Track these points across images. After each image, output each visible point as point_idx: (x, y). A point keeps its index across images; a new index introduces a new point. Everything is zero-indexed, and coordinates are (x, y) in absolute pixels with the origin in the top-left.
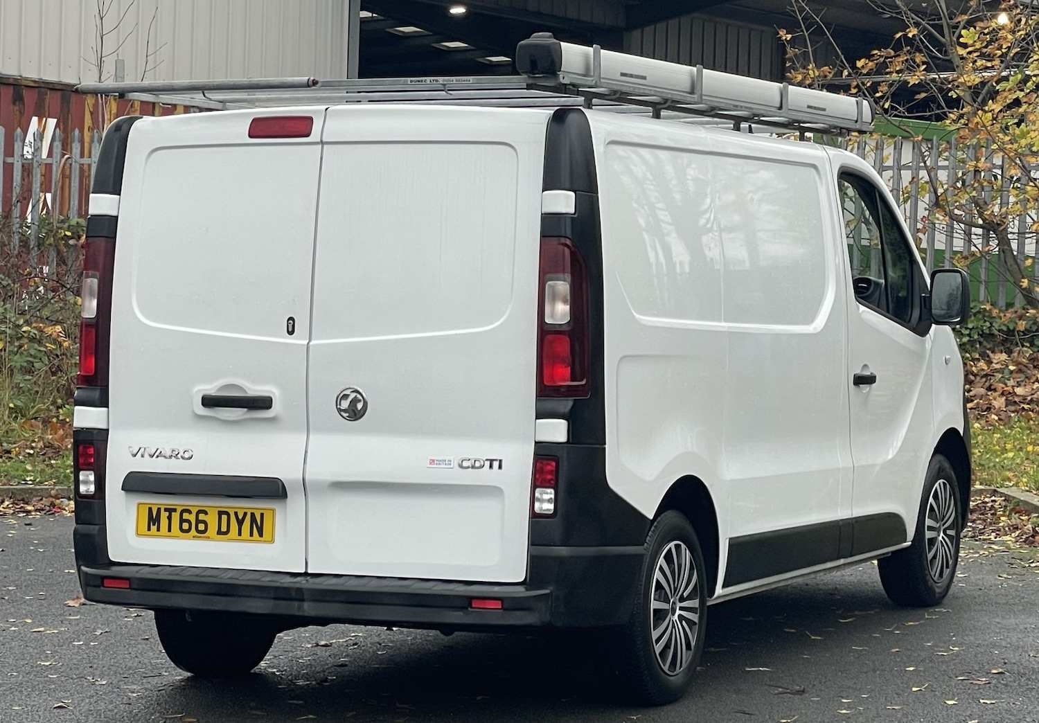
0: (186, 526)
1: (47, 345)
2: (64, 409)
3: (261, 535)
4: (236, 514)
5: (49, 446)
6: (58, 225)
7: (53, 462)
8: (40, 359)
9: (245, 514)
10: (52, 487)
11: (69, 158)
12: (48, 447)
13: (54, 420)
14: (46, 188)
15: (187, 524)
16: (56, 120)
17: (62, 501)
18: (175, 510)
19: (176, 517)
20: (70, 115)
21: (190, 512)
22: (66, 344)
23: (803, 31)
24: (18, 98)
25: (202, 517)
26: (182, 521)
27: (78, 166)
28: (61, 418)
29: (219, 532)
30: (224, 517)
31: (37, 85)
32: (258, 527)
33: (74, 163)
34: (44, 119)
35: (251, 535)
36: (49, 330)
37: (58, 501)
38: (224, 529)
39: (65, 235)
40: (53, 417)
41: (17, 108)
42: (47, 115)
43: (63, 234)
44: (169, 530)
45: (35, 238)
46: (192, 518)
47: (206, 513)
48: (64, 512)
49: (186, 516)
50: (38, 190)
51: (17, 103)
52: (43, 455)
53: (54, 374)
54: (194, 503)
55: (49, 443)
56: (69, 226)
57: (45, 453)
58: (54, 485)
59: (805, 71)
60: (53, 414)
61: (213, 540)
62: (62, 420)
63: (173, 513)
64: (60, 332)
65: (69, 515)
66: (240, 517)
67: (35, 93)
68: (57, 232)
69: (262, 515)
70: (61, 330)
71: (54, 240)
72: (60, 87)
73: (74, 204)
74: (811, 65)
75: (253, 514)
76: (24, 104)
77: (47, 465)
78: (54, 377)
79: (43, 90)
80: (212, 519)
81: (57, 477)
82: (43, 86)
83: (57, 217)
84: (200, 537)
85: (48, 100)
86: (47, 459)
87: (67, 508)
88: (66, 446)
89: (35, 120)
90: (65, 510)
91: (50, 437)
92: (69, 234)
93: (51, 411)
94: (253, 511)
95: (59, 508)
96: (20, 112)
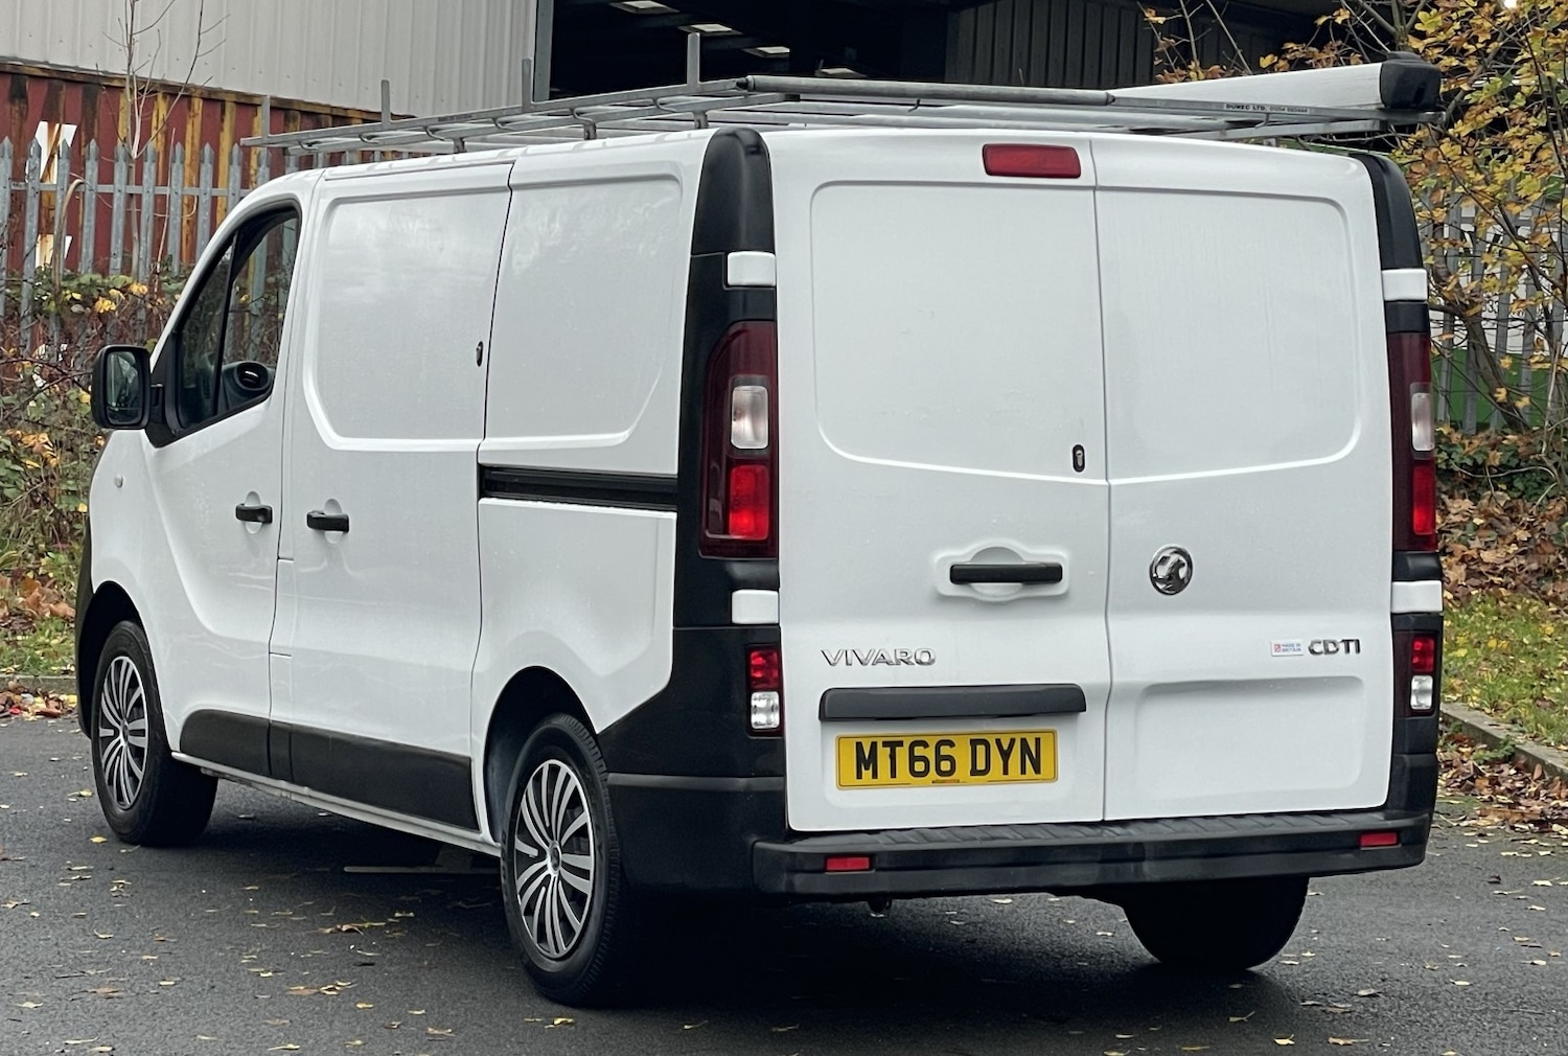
0: (919, 766)
1: (28, 462)
2: (47, 558)
3: (1037, 770)
4: (998, 742)
5: (16, 613)
6: (62, 283)
7: (19, 638)
8: (15, 484)
9: (1013, 741)
10: (11, 675)
11: (81, 183)
12: (15, 615)
13: (30, 575)
14: (45, 228)
15: (922, 763)
16: (74, 127)
17: (24, 698)
18: (900, 744)
19: (902, 754)
20: (96, 121)
21: (925, 745)
22: (53, 462)
23: (1182, 12)
24: (18, 94)
25: (945, 750)
26: (913, 759)
27: (94, 197)
28: (41, 571)
29: (974, 772)
30: (981, 749)
31: (47, 75)
32: (1033, 760)
33: (88, 192)
34: (57, 125)
35: (1023, 771)
36: (30, 440)
37: (17, 698)
38: (981, 766)
39: (72, 298)
40: (29, 570)
41: (17, 108)
42: (61, 120)
43: (69, 297)
44: (893, 775)
45: (29, 302)
46: (930, 753)
47: (951, 744)
48: (25, 714)
49: (919, 751)
50: (34, 230)
51: (17, 102)
52: (5, 626)
53: (37, 505)
54: (932, 731)
55: (18, 609)
56: (79, 285)
57: (10, 624)
58: (15, 673)
59: (1184, 72)
60: (30, 566)
61: (965, 783)
62: (42, 575)
63: (897, 749)
64: (46, 443)
65: (32, 718)
66: (1005, 747)
67: (44, 87)
68: (60, 293)
69: (1038, 741)
70: (47, 439)
71: (56, 306)
72: (81, 79)
73: (87, 253)
74: (1193, 64)
75: (1024, 741)
76: (27, 103)
77: (8, 643)
78: (37, 511)
79: (55, 82)
80: (962, 754)
81: (21, 662)
82: (56, 76)
83: (61, 272)
84: (943, 782)
85: (63, 97)
86: (9, 633)
87: (30, 708)
88: (43, 615)
89: (43, 125)
90: (26, 710)
91: (21, 599)
92: (77, 296)
93: (28, 561)
94: (1023, 736)
95: (19, 708)
96: (21, 114)
